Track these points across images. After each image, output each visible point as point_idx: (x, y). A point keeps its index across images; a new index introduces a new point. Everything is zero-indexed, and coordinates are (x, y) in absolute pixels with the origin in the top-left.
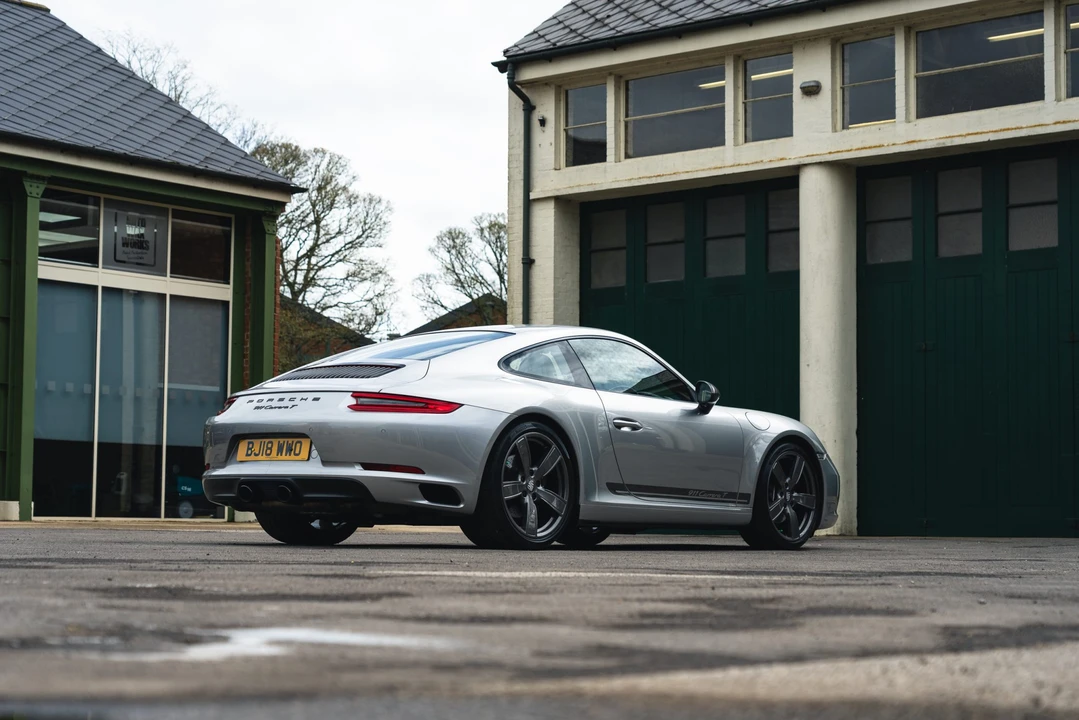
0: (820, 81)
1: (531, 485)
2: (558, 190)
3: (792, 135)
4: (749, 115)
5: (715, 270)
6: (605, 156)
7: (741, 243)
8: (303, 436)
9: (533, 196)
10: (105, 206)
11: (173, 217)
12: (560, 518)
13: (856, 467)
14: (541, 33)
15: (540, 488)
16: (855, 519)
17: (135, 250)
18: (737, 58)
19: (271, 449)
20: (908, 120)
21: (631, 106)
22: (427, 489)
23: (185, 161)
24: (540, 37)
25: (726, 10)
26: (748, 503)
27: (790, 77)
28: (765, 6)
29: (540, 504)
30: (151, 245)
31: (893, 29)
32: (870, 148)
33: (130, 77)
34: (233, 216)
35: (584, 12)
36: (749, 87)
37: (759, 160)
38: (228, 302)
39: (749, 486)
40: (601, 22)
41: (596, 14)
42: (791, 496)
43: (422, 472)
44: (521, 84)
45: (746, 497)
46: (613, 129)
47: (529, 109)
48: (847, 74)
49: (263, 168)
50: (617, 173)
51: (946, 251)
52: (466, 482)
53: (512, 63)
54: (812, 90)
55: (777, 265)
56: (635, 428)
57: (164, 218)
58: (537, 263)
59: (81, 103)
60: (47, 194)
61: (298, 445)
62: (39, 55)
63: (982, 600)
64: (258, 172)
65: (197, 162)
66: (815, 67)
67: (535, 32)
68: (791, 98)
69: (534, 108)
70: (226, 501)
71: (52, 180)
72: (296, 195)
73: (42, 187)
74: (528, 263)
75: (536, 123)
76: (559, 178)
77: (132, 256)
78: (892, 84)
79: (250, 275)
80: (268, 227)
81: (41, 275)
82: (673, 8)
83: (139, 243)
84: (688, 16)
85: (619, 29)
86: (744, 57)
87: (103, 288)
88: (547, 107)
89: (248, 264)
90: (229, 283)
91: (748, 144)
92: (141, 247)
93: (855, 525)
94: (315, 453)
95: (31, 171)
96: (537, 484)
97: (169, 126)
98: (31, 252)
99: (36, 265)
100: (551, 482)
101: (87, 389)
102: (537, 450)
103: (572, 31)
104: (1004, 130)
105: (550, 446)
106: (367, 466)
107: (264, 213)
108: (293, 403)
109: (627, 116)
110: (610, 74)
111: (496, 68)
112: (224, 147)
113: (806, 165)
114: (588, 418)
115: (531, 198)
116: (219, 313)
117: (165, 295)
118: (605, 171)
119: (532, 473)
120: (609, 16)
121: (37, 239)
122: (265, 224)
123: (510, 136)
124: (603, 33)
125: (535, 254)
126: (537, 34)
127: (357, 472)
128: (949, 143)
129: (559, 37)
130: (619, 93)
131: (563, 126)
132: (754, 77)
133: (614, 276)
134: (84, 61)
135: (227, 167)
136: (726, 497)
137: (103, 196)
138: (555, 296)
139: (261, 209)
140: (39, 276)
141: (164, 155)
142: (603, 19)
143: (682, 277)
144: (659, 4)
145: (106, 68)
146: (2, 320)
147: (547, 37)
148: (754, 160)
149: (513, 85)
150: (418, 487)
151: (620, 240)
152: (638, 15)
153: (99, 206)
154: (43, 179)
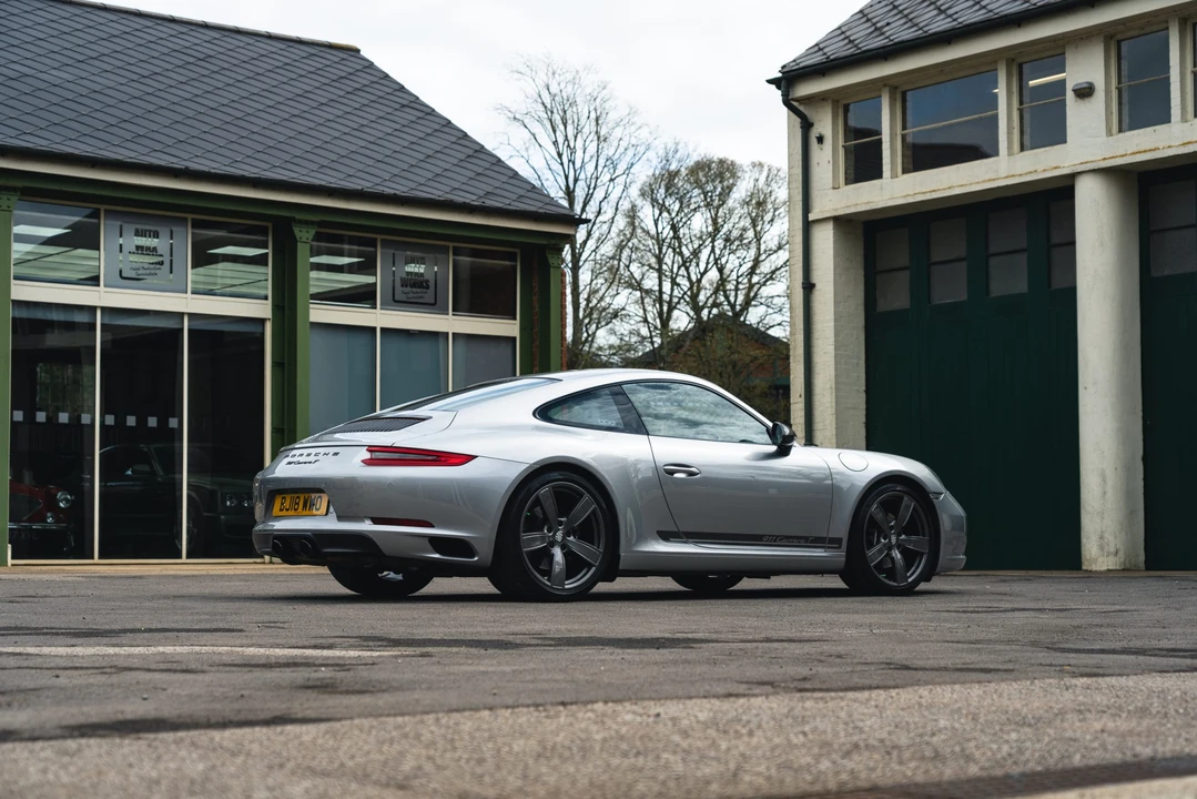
0: (1095, 84)
1: (559, 536)
2: (836, 210)
3: (1065, 142)
4: (1025, 122)
5: (998, 288)
6: (882, 172)
7: (1022, 259)
8: (321, 491)
9: (812, 217)
10: (382, 247)
11: (454, 255)
12: (593, 569)
13: (1142, 496)
14: (821, 46)
15: (572, 538)
16: (1142, 552)
17: (414, 290)
18: (1010, 62)
19: (298, 504)
20: (1184, 120)
21: (909, 118)
22: (437, 543)
23: (459, 198)
24: (820, 49)
25: (996, 11)
26: (839, 548)
27: (1063, 82)
28: (1035, 4)
29: (568, 554)
30: (432, 284)
31: (1167, 22)
32: (1145, 151)
33: (428, 114)
34: (517, 250)
35: (868, 20)
36: (1025, 94)
37: (1032, 169)
38: (515, 338)
39: (841, 528)
40: (880, 31)
41: (878, 22)
42: (897, 539)
43: (431, 526)
44: (795, 100)
45: (838, 541)
46: (889, 145)
47: (807, 126)
48: (1123, 73)
50: (897, 188)
52: (480, 535)
53: (787, 80)
54: (1085, 92)
56: (691, 474)
57: (444, 256)
58: (818, 287)
59: (363, 144)
60: (318, 237)
61: (319, 500)
62: (334, 97)
64: (540, 205)
65: (474, 198)
66: (1088, 67)
67: (817, 45)
68: (1063, 103)
69: (811, 125)
71: (321, 224)
72: (581, 226)
73: (312, 232)
74: (809, 287)
75: (813, 141)
76: (839, 197)
77: (411, 295)
78: (1167, 82)
79: (537, 310)
80: (552, 261)
81: (313, 319)
82: (950, 12)
83: (417, 282)
84: (960, 20)
85: (892, 38)
86: (1020, 62)
87: (382, 329)
88: (825, 124)
89: (535, 298)
90: (515, 319)
91: (1026, 153)
92: (421, 287)
93: (1142, 558)
94: (331, 509)
95: (298, 216)
96: (567, 534)
97: (455, 161)
98: (302, 295)
99: (308, 309)
100: (585, 532)
102: (566, 501)
103: (851, 42)
105: (581, 495)
106: (376, 521)
107: (546, 247)
108: (316, 458)
109: (904, 128)
110: (885, 85)
111: (774, 87)
112: (512, 181)
113: (1080, 173)
115: (810, 219)
116: (506, 349)
117: (447, 333)
118: (882, 189)
119: (561, 523)
120: (888, 24)
121: (308, 278)
122: (549, 256)
123: (790, 155)
124: (877, 43)
125: (816, 278)
126: (818, 47)
127: (367, 526)
129: (838, 49)
130: (895, 105)
131: (841, 142)
132: (1032, 83)
133: (897, 297)
134: (381, 100)
135: (508, 201)
136: (812, 542)
137: (379, 237)
138: (836, 320)
139: (545, 242)
140: (311, 320)
141: (440, 193)
142: (883, 27)
143: (964, 297)
144: (938, 8)
145: (404, 106)
146: (276, 364)
147: (825, 50)
148: (1028, 170)
149: (787, 102)
150: (427, 540)
151: (904, 260)
152: (916, 21)
153: (376, 247)
154: (312, 223)
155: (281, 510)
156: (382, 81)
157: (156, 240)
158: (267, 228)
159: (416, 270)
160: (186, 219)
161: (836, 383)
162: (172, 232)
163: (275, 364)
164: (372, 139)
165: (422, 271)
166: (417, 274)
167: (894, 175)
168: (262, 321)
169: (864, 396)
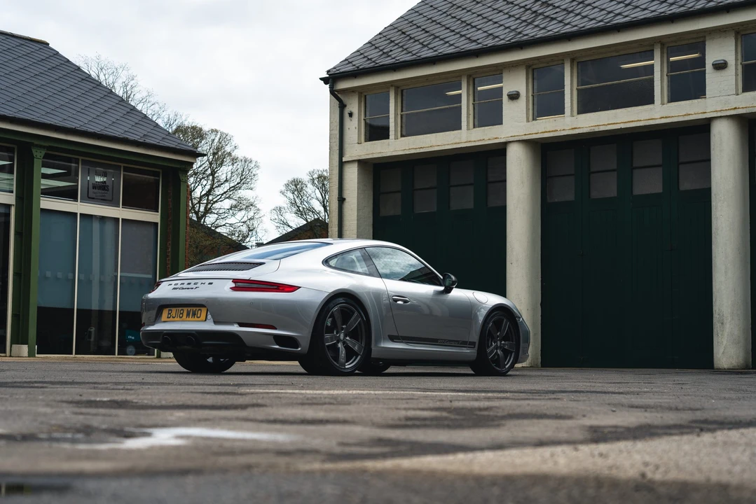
0: (519, 91)
1: (342, 337)
2: (360, 156)
3: (502, 124)
4: (476, 111)
5: (455, 205)
6: (388, 135)
7: (471, 189)
8: (203, 306)
10: (82, 164)
11: (124, 171)
12: (359, 357)
13: (540, 325)
14: (350, 60)
15: (348, 338)
16: (540, 357)
17: (100, 191)
18: (469, 77)
19: (182, 314)
20: (572, 115)
21: (404, 105)
22: (278, 339)
23: (132, 137)
24: (350, 63)
25: (462, 47)
26: (474, 347)
27: (501, 89)
28: (486, 45)
29: (347, 347)
30: (110, 188)
31: (563, 60)
32: (549, 132)
33: (99, 85)
34: (161, 171)
35: (376, 48)
36: (476, 95)
37: (482, 138)
38: (157, 223)
39: (475, 337)
40: (387, 54)
41: (384, 49)
42: (501, 343)
43: (275, 328)
44: (337, 91)
45: (473, 344)
46: (393, 119)
47: (342, 106)
48: (535, 87)
49: (179, 142)
50: (396, 146)
51: (595, 194)
52: (302, 335)
53: (332, 79)
54: (514, 97)
55: (493, 203)
56: (405, 302)
57: (118, 172)
58: (347, 200)
59: (66, 100)
60: (46, 156)
61: (199, 312)
62: (42, 71)
63: (614, 409)
65: (139, 137)
66: (516, 83)
68: (501, 101)
69: (345, 106)
70: (155, 346)
71: (49, 148)
72: (200, 158)
73: (43, 152)
74: (341, 200)
75: (346, 115)
76: (360, 149)
77: (98, 195)
78: (563, 93)
79: (171, 207)
80: (182, 178)
81: (42, 206)
82: (430, 46)
83: (102, 186)
84: (439, 51)
85: (397, 58)
86: (473, 76)
87: (81, 214)
88: (353, 106)
89: (170, 200)
90: (158, 212)
91: (475, 129)
92: (104, 189)
93: (540, 360)
94: (209, 316)
95: (36, 142)
96: (345, 336)
97: (121, 115)
98: (36, 192)
99: (40, 200)
100: (354, 334)
101: (70, 276)
102: (346, 315)
103: (369, 59)
104: (630, 122)
105: (354, 313)
106: (241, 325)
107: (180, 169)
108: (196, 286)
109: (402, 111)
110: (392, 86)
112: (155, 128)
113: (510, 142)
114: (377, 295)
115: (343, 161)
116: (152, 230)
117: (119, 219)
118: (389, 145)
119: (342, 329)
120: (391, 51)
121: (40, 184)
122: (180, 175)
123: (331, 123)
124: (388, 61)
125: (347, 195)
126: (347, 61)
127: (235, 328)
128: (597, 129)
129: (361, 63)
130: (397, 97)
131: (362, 117)
132: (479, 88)
133: (393, 208)
134: (68, 75)
135: (158, 141)
136: (461, 344)
137: (81, 158)
138: (358, 220)
139: (178, 166)
141: (119, 133)
142: (388, 52)
143: (435, 210)
144: (422, 44)
145: (83, 80)
146: (18, 234)
147: (354, 63)
148: (479, 139)
149: (332, 92)
150: (272, 338)
151: (398, 187)
152: (410, 50)
153: (78, 164)
154: (44, 147)
155: (168, 317)
156: (66, 64)
158: (14, 148)
159: (101, 179)
163: (16, 233)
164: (72, 98)
165: (105, 181)
166: (102, 182)
167: (396, 138)
168: (8, 206)
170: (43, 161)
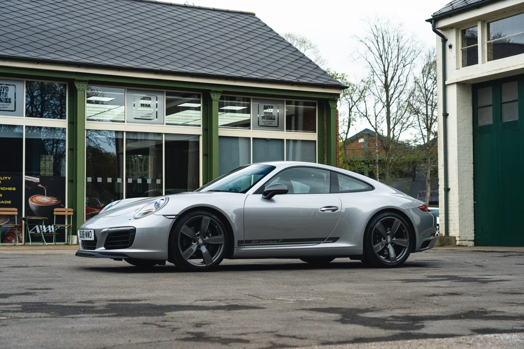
2: (458, 79)
6: (478, 61)
9: (447, 83)
10: (253, 102)
11: (287, 104)
14: (452, 3)
17: (268, 120)
21: (490, 35)
23: (288, 79)
30: (276, 117)
34: (317, 102)
38: (315, 141)
44: (438, 29)
46: (481, 47)
47: (444, 40)
50: (484, 69)
53: (435, 20)
57: (282, 105)
58: (450, 115)
60: (222, 98)
62: (238, 36)
64: (326, 80)
65: (295, 78)
69: (447, 40)
71: (224, 92)
72: (344, 90)
73: (220, 96)
74: (446, 115)
75: (447, 47)
76: (460, 73)
77: (266, 123)
79: (326, 128)
81: (220, 134)
83: (269, 117)
87: (253, 138)
88: (453, 38)
89: (325, 123)
90: (316, 132)
92: (271, 119)
95: (213, 89)
97: (289, 62)
98: (214, 125)
99: (218, 130)
107: (329, 99)
109: (488, 40)
110: (479, 20)
111: (430, 23)
112: (314, 70)
115: (446, 84)
116: (312, 146)
117: (283, 140)
118: (478, 69)
122: (330, 104)
125: (449, 111)
126: (450, 4)
130: (484, 29)
131: (460, 47)
133: (487, 119)
134: (260, 36)
135: (310, 80)
137: (251, 97)
138: (458, 131)
139: (328, 97)
140: (219, 135)
141: (279, 77)
143: (517, 119)
145: (270, 38)
146: (205, 155)
147: (453, 5)
149: (435, 30)
151: (490, 102)
153: (250, 102)
154: (219, 92)
156: (263, 28)
157: (150, 101)
158: (200, 95)
159: (269, 111)
160: (163, 92)
161: (458, 159)
162: (157, 97)
164: (252, 54)
165: (271, 111)
166: (269, 113)
167: (483, 62)
168: (199, 136)
169: (472, 165)
170: (219, 102)
